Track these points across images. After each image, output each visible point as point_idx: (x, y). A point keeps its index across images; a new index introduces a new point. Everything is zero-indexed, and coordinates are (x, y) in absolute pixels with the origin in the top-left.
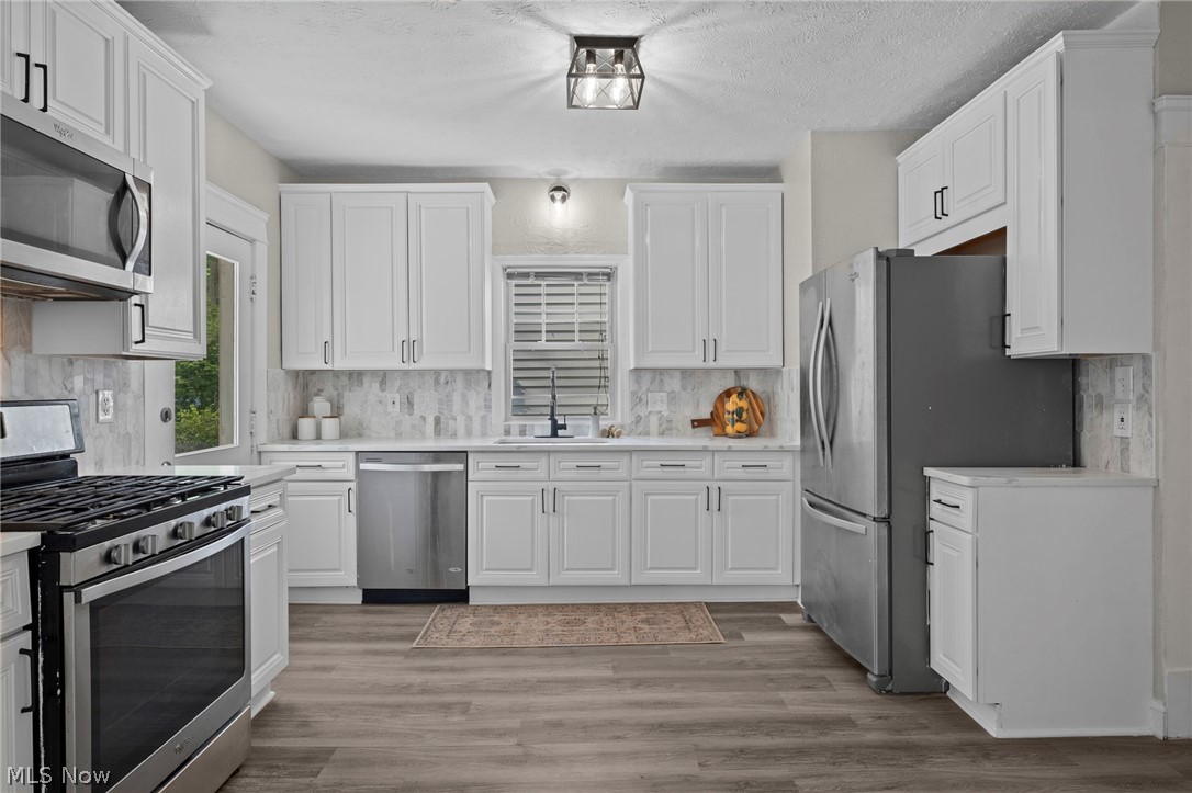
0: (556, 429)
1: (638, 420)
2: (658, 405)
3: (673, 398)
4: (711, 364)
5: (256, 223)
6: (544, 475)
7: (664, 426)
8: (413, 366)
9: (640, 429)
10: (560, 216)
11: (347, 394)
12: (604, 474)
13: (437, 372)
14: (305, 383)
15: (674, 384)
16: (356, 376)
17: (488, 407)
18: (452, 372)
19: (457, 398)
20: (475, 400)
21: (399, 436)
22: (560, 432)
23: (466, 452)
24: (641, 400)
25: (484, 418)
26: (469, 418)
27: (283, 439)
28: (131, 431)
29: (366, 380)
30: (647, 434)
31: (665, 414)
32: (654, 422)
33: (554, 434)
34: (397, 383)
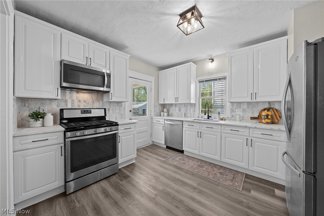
0: (209, 117)
1: (233, 116)
2: (239, 112)
3: (244, 110)
4: (255, 100)
5: (152, 79)
6: (199, 128)
7: (241, 118)
8: (177, 103)
9: (233, 118)
10: (211, 66)
11: (170, 108)
12: (213, 130)
13: (185, 104)
14: (164, 106)
15: (245, 106)
16: (171, 105)
17: (195, 111)
18: (188, 104)
19: (188, 109)
20: (192, 110)
21: (178, 117)
22: (210, 118)
23: (183, 121)
24: (233, 111)
25: (194, 114)
26: (191, 114)
27: (158, 116)
28: (122, 113)
29: (173, 105)
30: (235, 120)
31: (242, 115)
32: (238, 117)
33: (208, 118)
34: (178, 106)
